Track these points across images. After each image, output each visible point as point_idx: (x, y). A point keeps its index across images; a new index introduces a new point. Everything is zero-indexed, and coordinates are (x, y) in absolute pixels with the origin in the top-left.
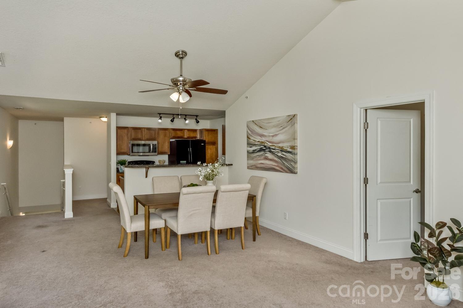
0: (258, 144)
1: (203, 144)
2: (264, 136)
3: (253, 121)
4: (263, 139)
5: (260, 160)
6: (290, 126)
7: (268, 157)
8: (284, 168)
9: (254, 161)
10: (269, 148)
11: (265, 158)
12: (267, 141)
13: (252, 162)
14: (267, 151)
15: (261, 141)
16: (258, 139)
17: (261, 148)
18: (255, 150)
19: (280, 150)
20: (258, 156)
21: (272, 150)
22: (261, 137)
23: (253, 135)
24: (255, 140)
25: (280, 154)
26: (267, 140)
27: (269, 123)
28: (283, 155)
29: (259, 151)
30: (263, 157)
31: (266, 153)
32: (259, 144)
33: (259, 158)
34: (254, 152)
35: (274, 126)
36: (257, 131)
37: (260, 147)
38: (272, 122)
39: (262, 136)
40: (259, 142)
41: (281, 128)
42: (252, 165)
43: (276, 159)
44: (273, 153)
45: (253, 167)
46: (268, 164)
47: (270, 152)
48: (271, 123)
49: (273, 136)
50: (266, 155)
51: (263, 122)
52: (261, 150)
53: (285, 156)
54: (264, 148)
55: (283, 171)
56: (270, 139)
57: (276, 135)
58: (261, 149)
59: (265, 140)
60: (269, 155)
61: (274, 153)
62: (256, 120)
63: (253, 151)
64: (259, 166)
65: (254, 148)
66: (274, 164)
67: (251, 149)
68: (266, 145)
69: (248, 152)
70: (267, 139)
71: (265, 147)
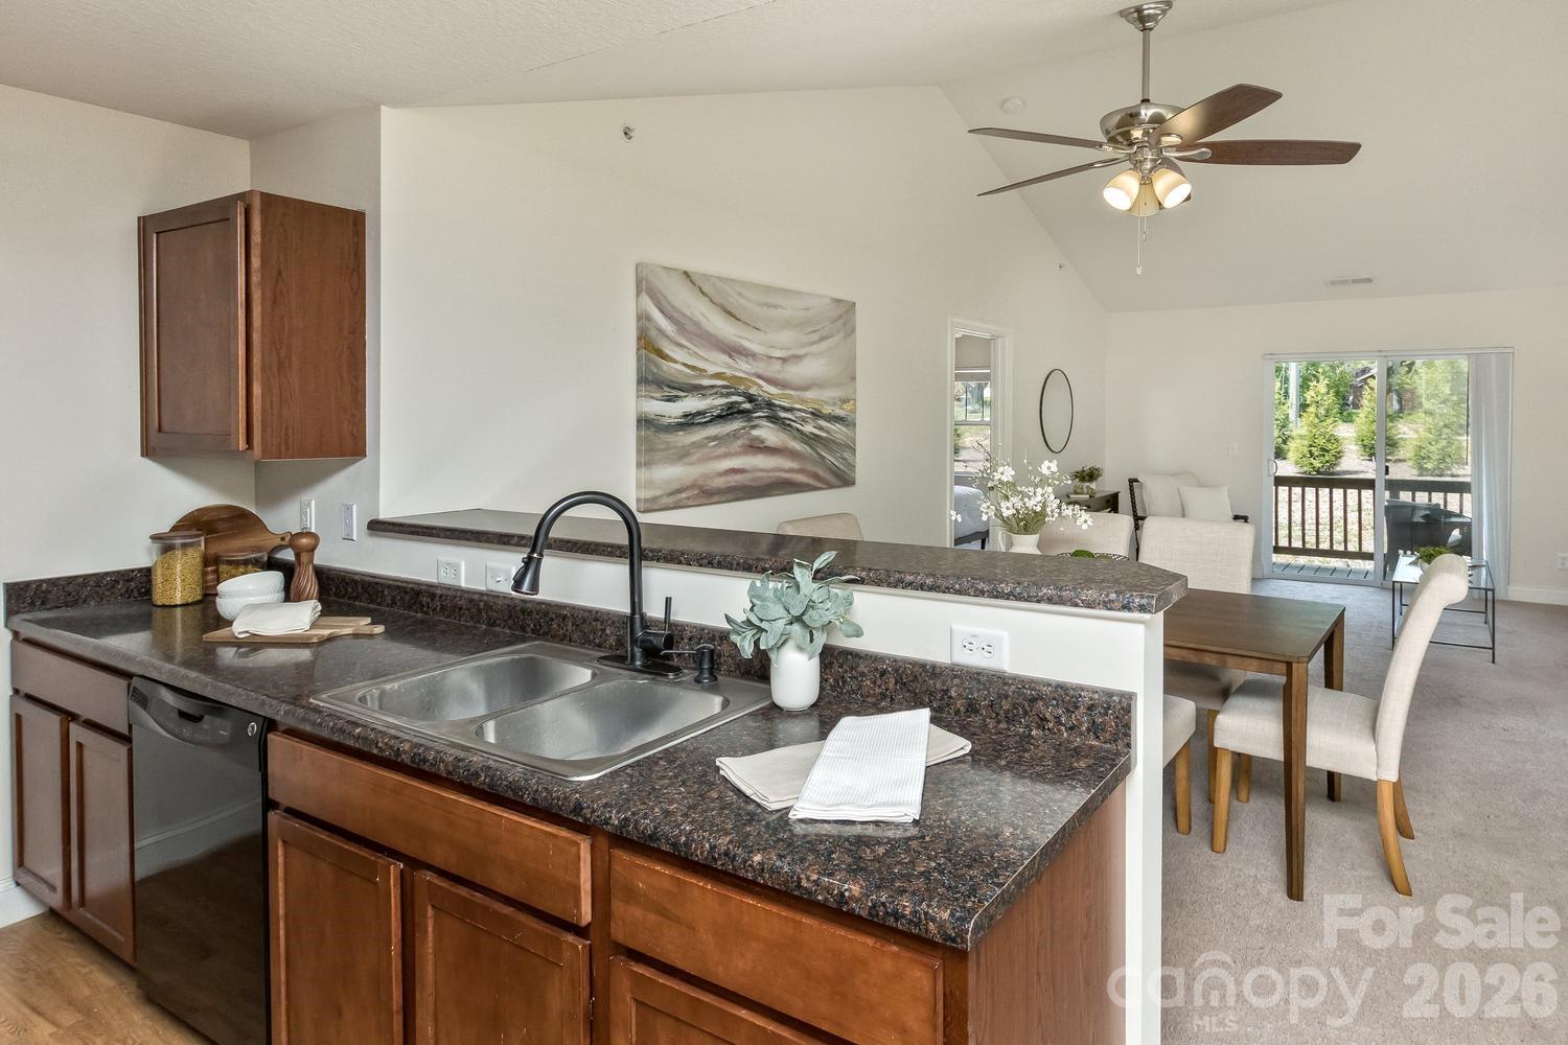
0: (712, 387)
2: (746, 355)
3: (686, 273)
4: (743, 368)
5: (726, 456)
6: (841, 335)
7: (762, 442)
8: (821, 473)
9: (691, 464)
10: (770, 405)
11: (751, 447)
12: (760, 377)
13: (672, 474)
14: (760, 417)
15: (729, 372)
16: (716, 363)
17: (731, 405)
18: (699, 413)
19: (812, 413)
20: (714, 438)
21: (783, 414)
22: (730, 356)
23: (689, 340)
24: (701, 364)
25: (809, 428)
26: (760, 371)
27: (769, 306)
28: (821, 428)
29: (720, 417)
30: (740, 442)
31: (754, 427)
32: (723, 387)
33: (723, 450)
34: (689, 421)
35: (787, 324)
36: (711, 330)
37: (723, 401)
38: (782, 308)
39: (733, 351)
40: (718, 376)
41: (816, 337)
42: (676, 486)
43: (796, 445)
44: (784, 423)
45: (684, 495)
46: (763, 470)
47: (773, 419)
48: (776, 307)
49: (784, 360)
50: (755, 433)
51: (740, 294)
52: (730, 413)
53: (827, 432)
54: (747, 406)
55: (818, 485)
56: (774, 369)
57: (798, 358)
58: (729, 408)
59: (753, 371)
60: (768, 433)
61: (789, 425)
62: (705, 276)
63: (686, 416)
64: (719, 483)
65: (691, 404)
66: (788, 464)
67: (675, 410)
68: (753, 391)
69: (645, 422)
70: (759, 367)
71: (751, 399)
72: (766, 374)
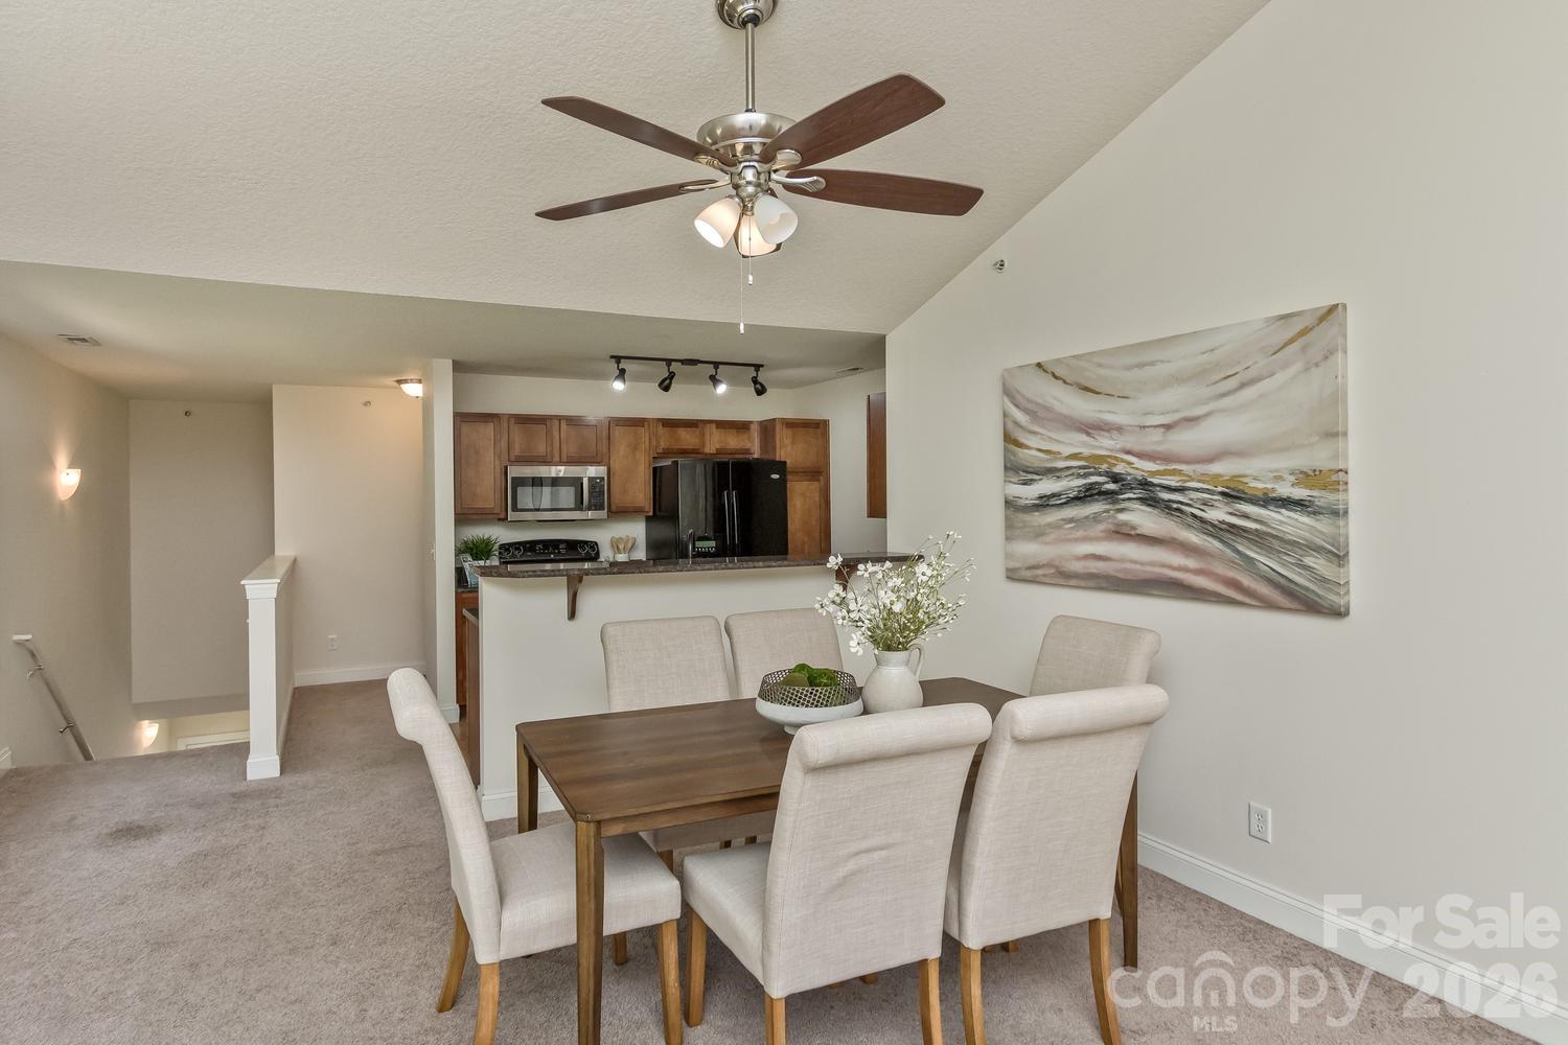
0: (1068, 468)
1: (775, 476)
2: (1108, 431)
3: (1039, 365)
4: (1105, 444)
5: (1086, 539)
6: (1298, 366)
7: (1134, 528)
8: (1246, 581)
9: (1046, 543)
10: (1144, 484)
11: (1118, 532)
12: (1128, 452)
13: (1029, 550)
14: (1129, 499)
15: (1086, 452)
16: (1071, 444)
17: (1090, 487)
18: (1053, 495)
19: (1223, 494)
20: (1071, 520)
21: (1166, 496)
22: (1088, 434)
23: (1043, 427)
24: (1054, 447)
25: (1218, 514)
26: (1129, 446)
27: (1141, 365)
28: (1246, 516)
29: (1077, 498)
30: (1102, 527)
31: (1121, 510)
32: (1080, 467)
33: (1080, 533)
34: (1045, 503)
35: (1178, 379)
36: (1065, 411)
37: (1082, 482)
38: (1162, 362)
39: (1090, 428)
40: (1074, 457)
41: (1232, 383)
42: (1032, 562)
43: (1193, 537)
44: (1169, 508)
45: (1040, 572)
46: (1135, 562)
47: (1151, 501)
48: (1153, 364)
49: (1168, 427)
50: (1122, 517)
51: (1100, 365)
52: (1088, 494)
53: (1256, 521)
54: (1112, 486)
55: (1239, 597)
56: (1153, 441)
57: (1192, 420)
58: (1087, 490)
59: (1118, 446)
60: (1142, 518)
61: (1178, 510)
62: (1059, 361)
63: (1041, 498)
64: (1078, 567)
65: (1047, 486)
66: (1177, 559)
67: (1030, 493)
68: (1119, 469)
69: (1010, 504)
70: (1129, 441)
71: (1115, 478)
72: (1137, 448)
